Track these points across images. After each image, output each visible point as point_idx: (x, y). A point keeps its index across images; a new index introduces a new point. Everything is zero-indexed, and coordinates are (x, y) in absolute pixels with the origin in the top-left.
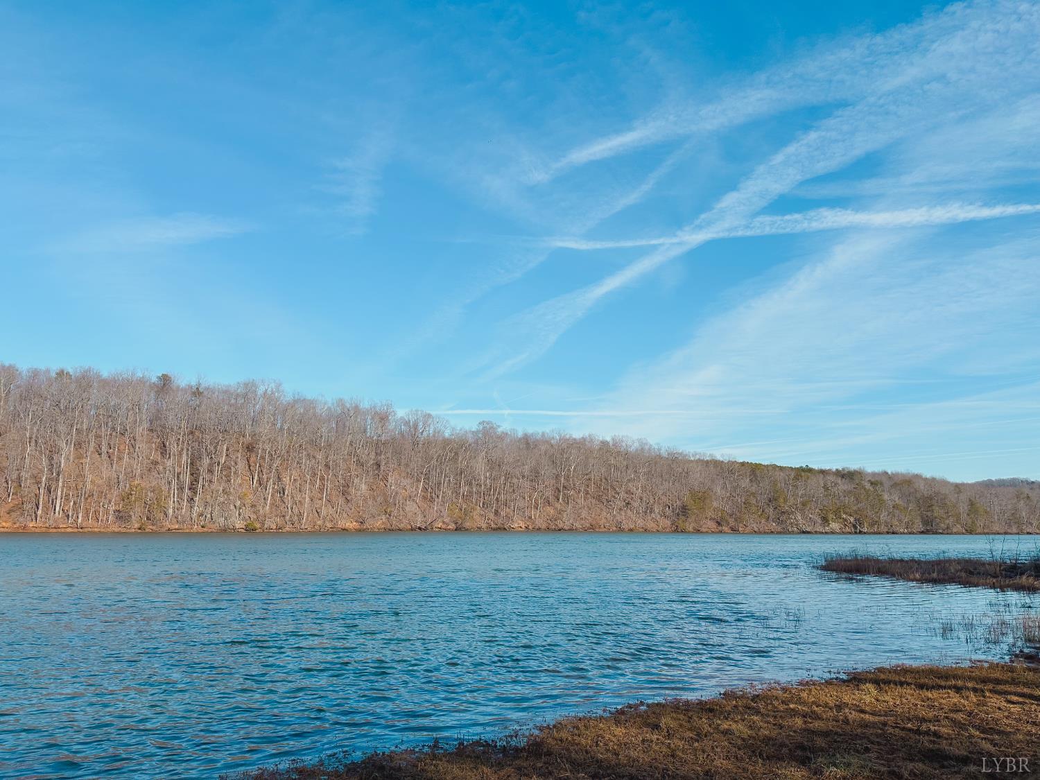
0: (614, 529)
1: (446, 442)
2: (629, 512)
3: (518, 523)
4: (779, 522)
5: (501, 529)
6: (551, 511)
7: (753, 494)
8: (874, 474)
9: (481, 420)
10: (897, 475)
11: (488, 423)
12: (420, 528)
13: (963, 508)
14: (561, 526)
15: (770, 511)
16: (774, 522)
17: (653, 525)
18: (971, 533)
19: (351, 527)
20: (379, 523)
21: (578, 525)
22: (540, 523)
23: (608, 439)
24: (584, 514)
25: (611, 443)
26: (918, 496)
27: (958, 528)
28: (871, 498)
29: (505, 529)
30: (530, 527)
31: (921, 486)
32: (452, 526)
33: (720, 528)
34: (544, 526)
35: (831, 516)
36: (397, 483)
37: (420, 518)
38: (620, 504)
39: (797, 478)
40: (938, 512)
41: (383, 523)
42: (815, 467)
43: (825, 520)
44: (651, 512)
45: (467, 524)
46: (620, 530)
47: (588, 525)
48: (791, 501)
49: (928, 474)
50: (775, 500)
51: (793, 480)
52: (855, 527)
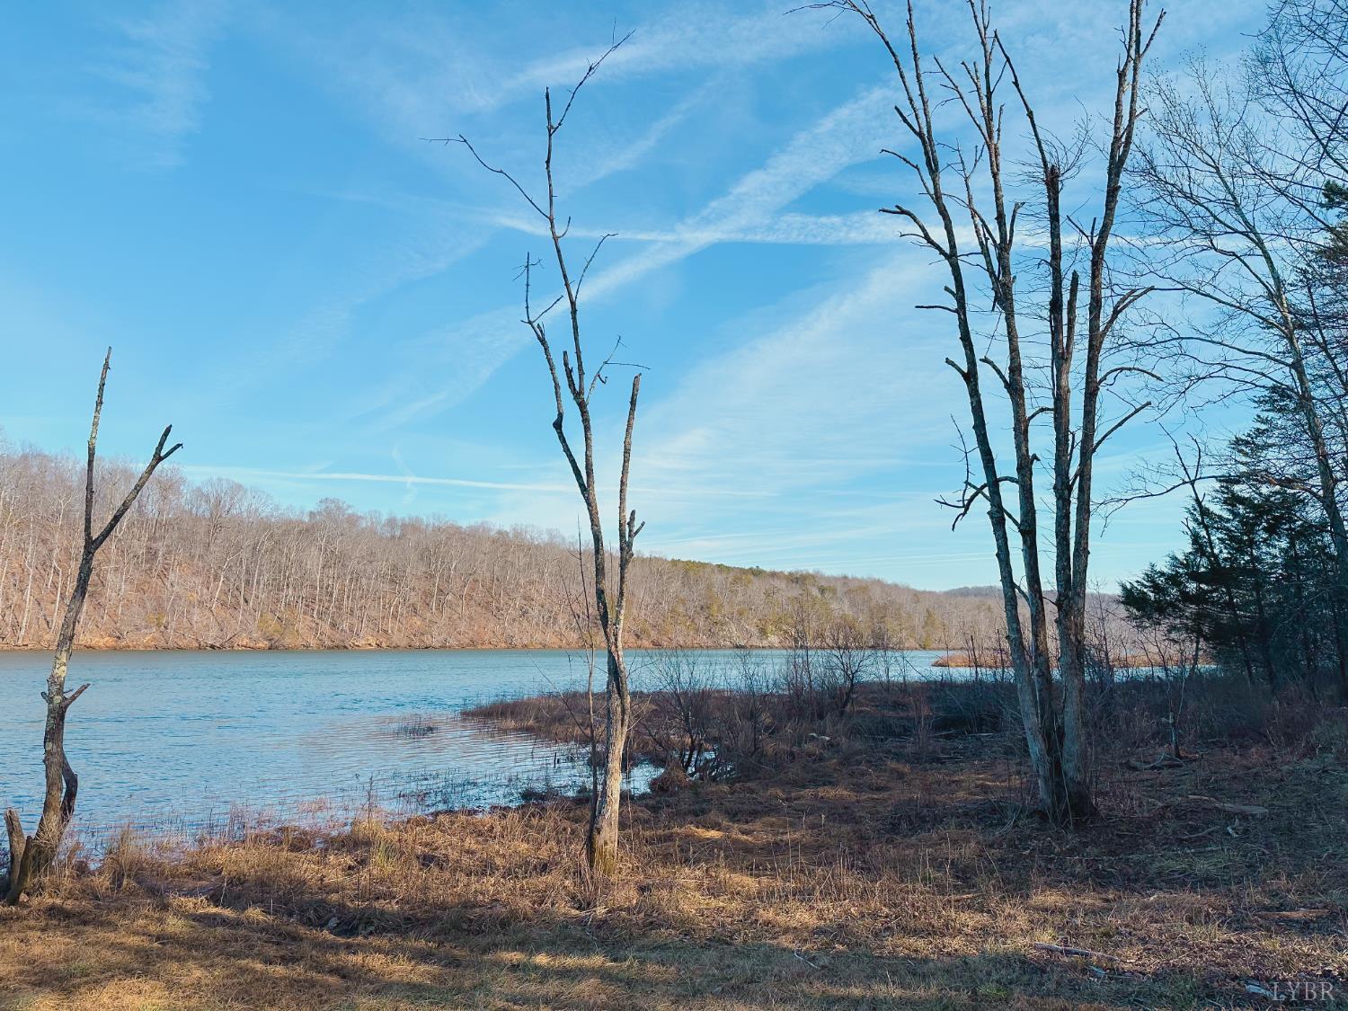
0: (503, 645)
1: (265, 526)
2: (525, 624)
3: (367, 639)
4: (712, 634)
5: (340, 648)
6: (417, 621)
7: (683, 602)
8: (828, 579)
9: (324, 498)
10: (855, 579)
11: (333, 501)
12: (212, 647)
13: (918, 620)
14: (428, 643)
15: (701, 622)
16: (704, 634)
17: (555, 640)
18: (924, 648)
19: (101, 644)
20: (147, 638)
21: (452, 642)
22: (399, 639)
23: (507, 528)
24: (463, 627)
25: (511, 535)
26: (873, 604)
27: (912, 643)
28: (817, 606)
29: (345, 647)
30: (384, 645)
31: (876, 594)
32: (263, 644)
33: (639, 642)
34: (404, 643)
35: (770, 628)
36: (181, 582)
37: (214, 632)
38: (515, 614)
39: (735, 581)
40: (891, 624)
41: (154, 638)
42: (767, 568)
43: (763, 632)
44: (554, 624)
45: (288, 641)
46: (511, 647)
47: (467, 641)
48: (726, 610)
49: (889, 580)
50: (708, 608)
51: (731, 583)
52: (796, 641)
